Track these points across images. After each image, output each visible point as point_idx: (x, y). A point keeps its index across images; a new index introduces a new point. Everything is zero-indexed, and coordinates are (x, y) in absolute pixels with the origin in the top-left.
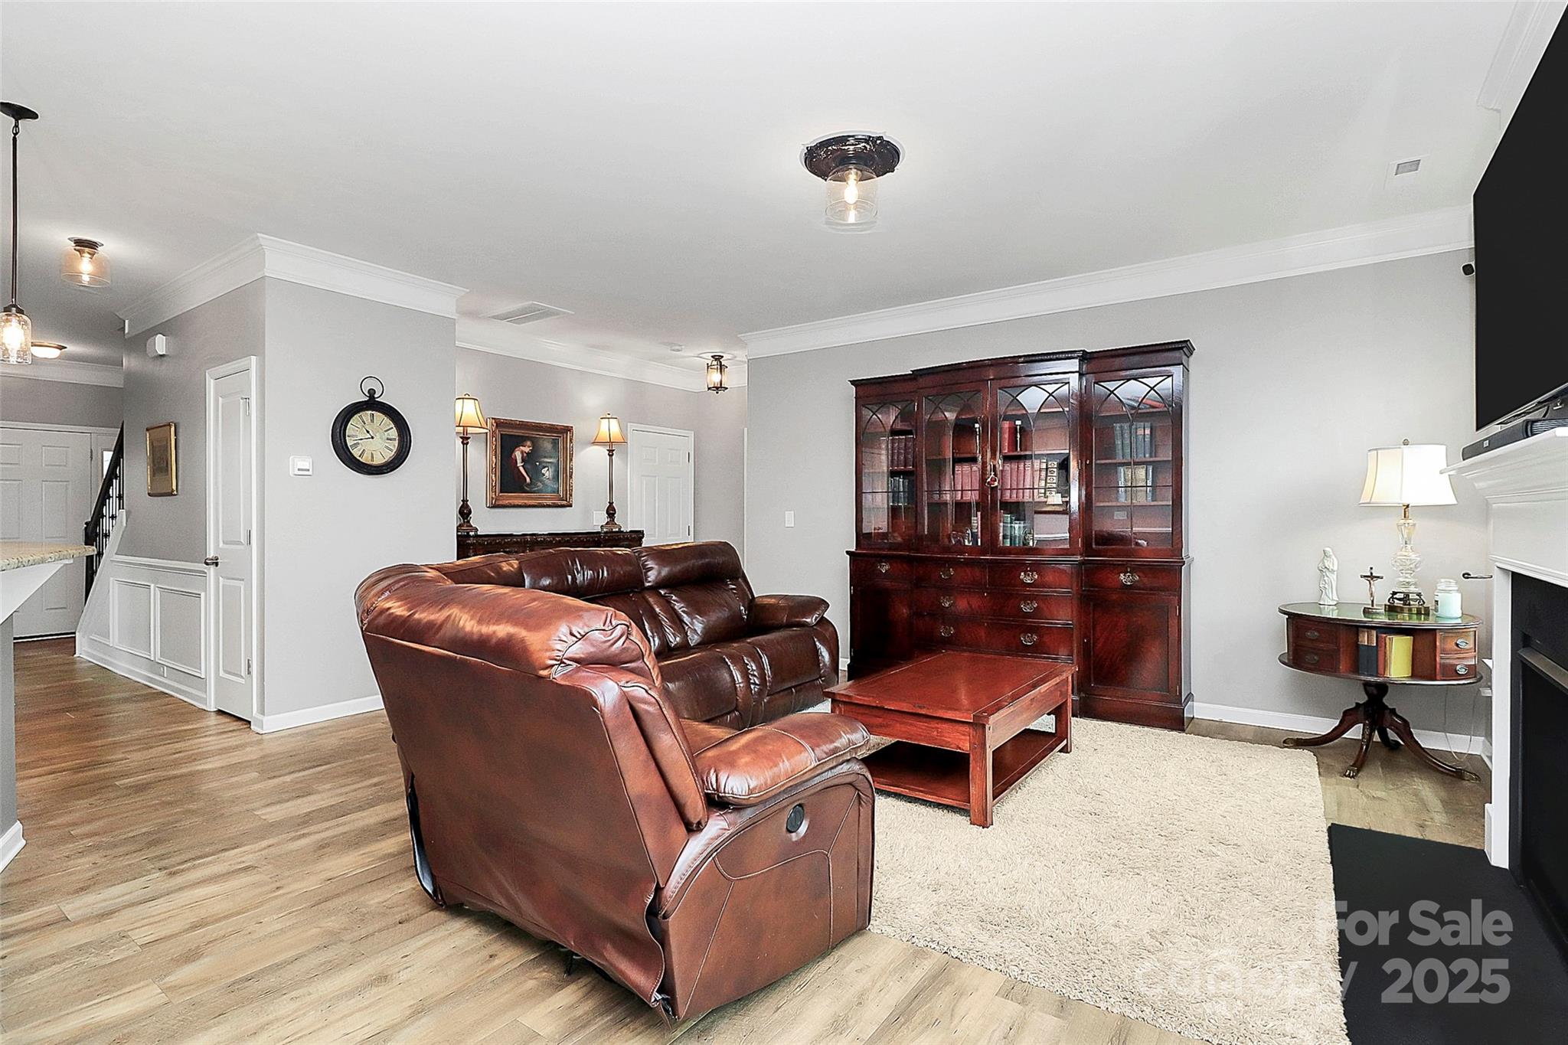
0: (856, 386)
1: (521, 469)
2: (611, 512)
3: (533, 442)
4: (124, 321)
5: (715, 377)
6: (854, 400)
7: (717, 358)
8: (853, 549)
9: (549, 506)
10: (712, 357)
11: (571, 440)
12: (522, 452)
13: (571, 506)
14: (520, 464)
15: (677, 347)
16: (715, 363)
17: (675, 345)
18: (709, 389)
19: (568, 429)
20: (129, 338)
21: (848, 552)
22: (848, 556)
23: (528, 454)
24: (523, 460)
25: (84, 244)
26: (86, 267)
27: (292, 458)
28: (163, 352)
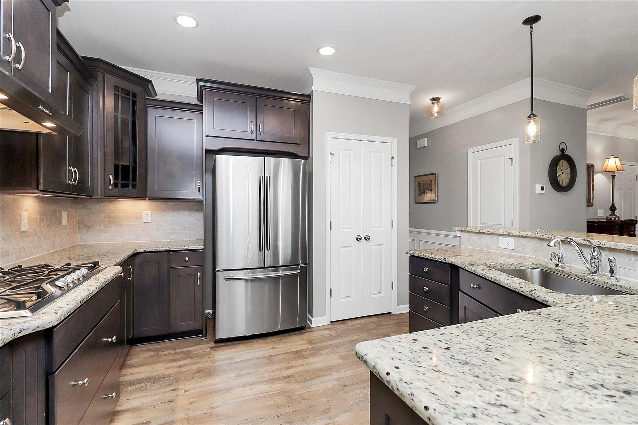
2: (613, 209)
11: (593, 170)
13: (592, 206)
19: (594, 165)
25: (435, 100)
26: (436, 109)
27: (537, 185)
28: (427, 145)
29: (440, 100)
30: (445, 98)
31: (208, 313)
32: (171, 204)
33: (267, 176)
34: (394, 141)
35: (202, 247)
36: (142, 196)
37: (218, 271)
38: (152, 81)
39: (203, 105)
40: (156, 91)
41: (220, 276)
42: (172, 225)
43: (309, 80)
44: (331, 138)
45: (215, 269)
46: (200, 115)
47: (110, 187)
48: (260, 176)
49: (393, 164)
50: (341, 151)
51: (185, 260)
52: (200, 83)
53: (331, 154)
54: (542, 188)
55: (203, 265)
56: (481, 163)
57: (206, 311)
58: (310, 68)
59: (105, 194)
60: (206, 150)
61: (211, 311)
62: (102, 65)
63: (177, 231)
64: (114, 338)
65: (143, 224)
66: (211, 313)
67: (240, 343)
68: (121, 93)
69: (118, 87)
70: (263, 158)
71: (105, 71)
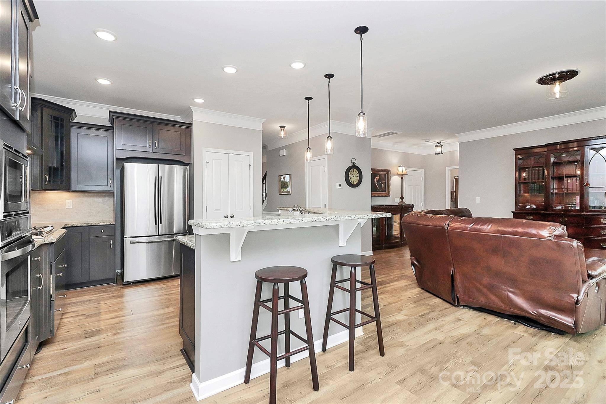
0: (515, 151)
1: (376, 184)
2: (402, 198)
3: (379, 175)
4: (267, 146)
5: (439, 150)
6: (515, 156)
7: (439, 143)
8: (514, 211)
9: (384, 196)
10: (437, 142)
11: (390, 174)
12: (377, 179)
13: (390, 196)
14: (376, 183)
15: (427, 141)
16: (438, 144)
17: (426, 139)
18: (436, 154)
19: (389, 171)
20: (269, 151)
21: (512, 212)
22: (512, 213)
23: (378, 179)
24: (377, 182)
25: (282, 127)
26: (282, 133)
27: (337, 183)
28: (285, 154)
29: (285, 127)
30: (288, 127)
31: (118, 272)
32: (88, 195)
33: (160, 177)
34: (251, 154)
35: (114, 223)
36: (67, 188)
37: (126, 238)
38: (75, 110)
39: (113, 127)
40: (77, 114)
41: (127, 241)
42: (89, 210)
43: (190, 114)
44: (206, 151)
45: (124, 236)
46: (111, 134)
47: (46, 183)
48: (155, 177)
49: (250, 169)
50: (214, 161)
51: (102, 232)
52: (112, 114)
53: (206, 162)
54: (340, 185)
55: (114, 235)
56: (312, 168)
57: (117, 271)
58: (191, 107)
59: (42, 187)
60: (116, 158)
61: (120, 271)
62: (40, 102)
63: (93, 214)
64: (66, 265)
65: (66, 209)
66: (120, 272)
67: (141, 285)
68: (53, 119)
69: (51, 116)
70: (157, 165)
71: (43, 106)
